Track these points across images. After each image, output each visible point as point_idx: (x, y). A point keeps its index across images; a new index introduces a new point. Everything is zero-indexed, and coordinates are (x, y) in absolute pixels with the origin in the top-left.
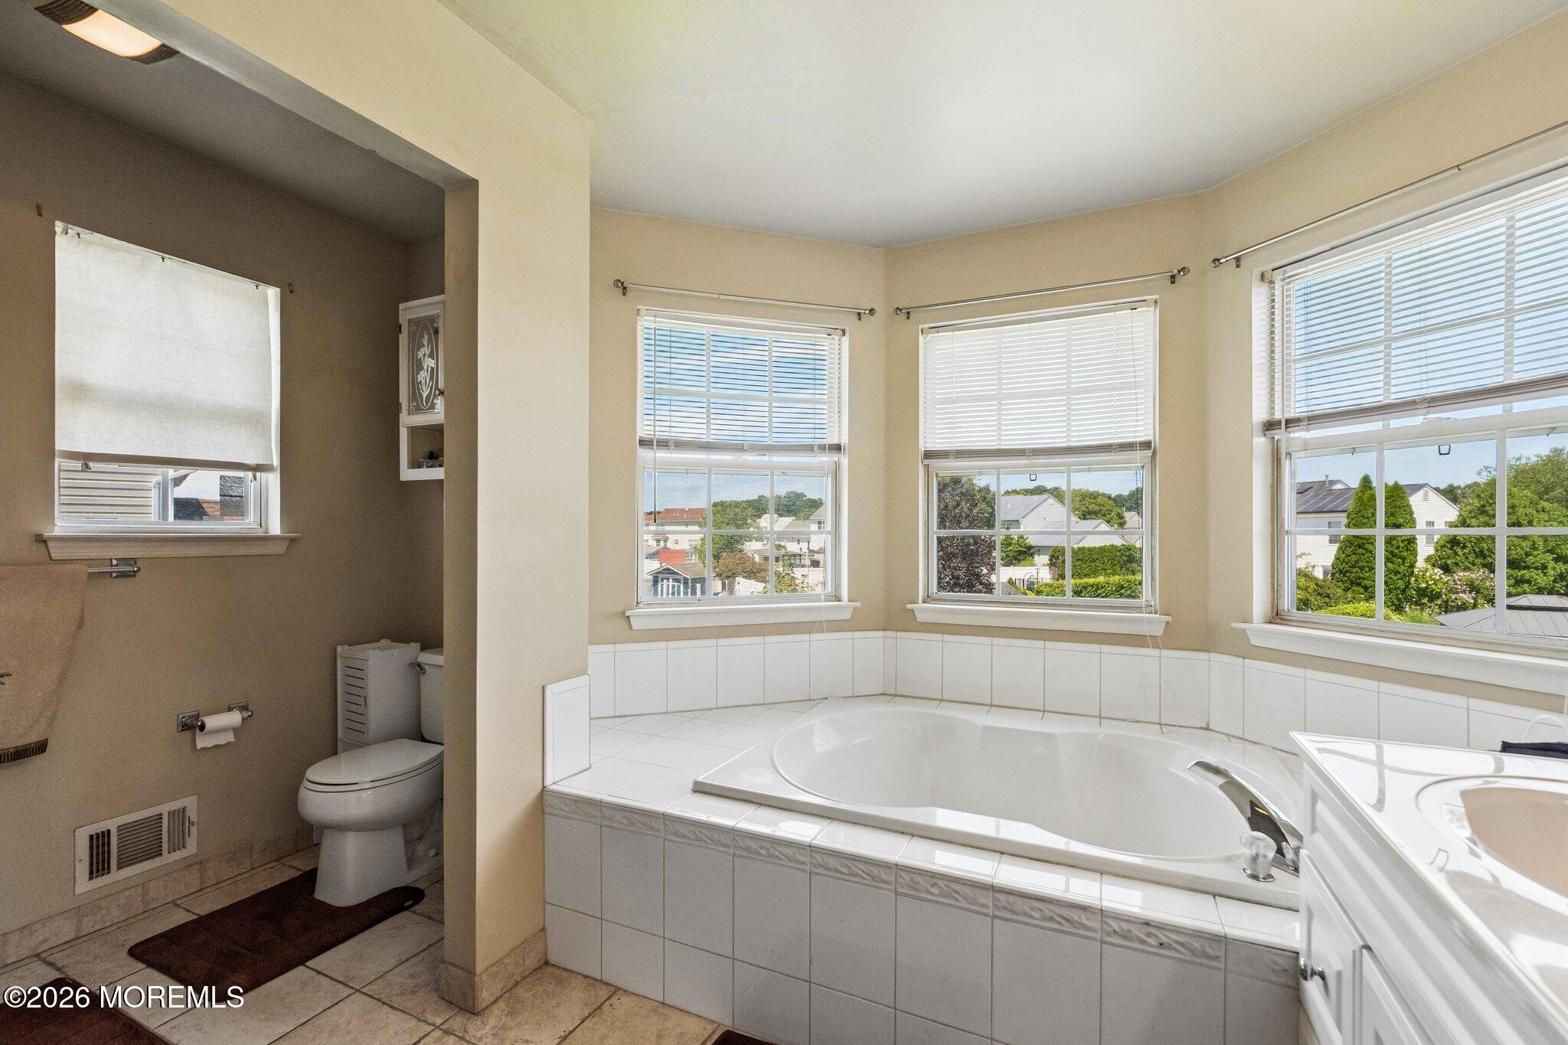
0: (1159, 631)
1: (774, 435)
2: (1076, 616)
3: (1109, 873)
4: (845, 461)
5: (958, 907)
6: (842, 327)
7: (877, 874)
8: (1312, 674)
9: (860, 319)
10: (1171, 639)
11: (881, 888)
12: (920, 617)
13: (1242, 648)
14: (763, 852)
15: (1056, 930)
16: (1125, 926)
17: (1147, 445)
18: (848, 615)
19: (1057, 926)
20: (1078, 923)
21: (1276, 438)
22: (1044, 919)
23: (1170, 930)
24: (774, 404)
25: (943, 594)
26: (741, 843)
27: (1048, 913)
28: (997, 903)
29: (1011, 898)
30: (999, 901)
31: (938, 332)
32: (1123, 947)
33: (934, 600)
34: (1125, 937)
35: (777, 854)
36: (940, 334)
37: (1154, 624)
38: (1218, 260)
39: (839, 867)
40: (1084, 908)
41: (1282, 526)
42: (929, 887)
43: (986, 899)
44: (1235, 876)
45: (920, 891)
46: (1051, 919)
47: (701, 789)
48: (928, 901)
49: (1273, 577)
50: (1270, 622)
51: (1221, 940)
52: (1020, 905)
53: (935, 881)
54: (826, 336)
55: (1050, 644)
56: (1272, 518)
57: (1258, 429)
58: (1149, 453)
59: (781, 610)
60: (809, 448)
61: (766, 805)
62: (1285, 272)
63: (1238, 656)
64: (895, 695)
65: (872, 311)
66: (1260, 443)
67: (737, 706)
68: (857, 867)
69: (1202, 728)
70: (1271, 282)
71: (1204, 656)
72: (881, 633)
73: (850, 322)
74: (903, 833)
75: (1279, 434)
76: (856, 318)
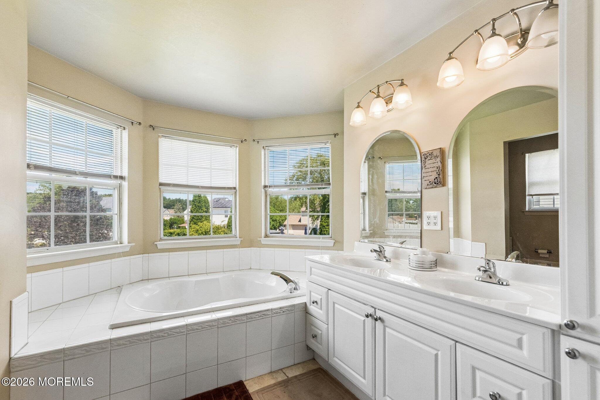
0: (239, 243)
1: (88, 168)
2: (214, 241)
3: (266, 302)
4: (125, 184)
5: (238, 324)
6: (124, 126)
7: (212, 324)
8: (276, 249)
9: (133, 125)
10: (243, 245)
11: (213, 328)
12: (159, 247)
13: (260, 245)
14: (166, 335)
15: (262, 319)
16: (276, 311)
17: (235, 188)
18: (128, 249)
19: (262, 318)
20: (267, 314)
21: (266, 190)
22: (259, 317)
23: (285, 308)
24: (88, 154)
25: (166, 237)
26: (155, 336)
27: (260, 315)
28: (247, 318)
29: (251, 315)
30: (248, 317)
31: (165, 138)
32: (277, 316)
33: (163, 240)
34: (277, 313)
35: (172, 333)
36: (166, 139)
37: (237, 241)
38: (254, 140)
39: (198, 328)
40: (268, 310)
41: (267, 213)
42: (228, 321)
43: (244, 318)
44: (288, 294)
45: (226, 324)
46: (261, 316)
47: (114, 327)
48: (229, 326)
49: (265, 226)
50: (265, 238)
51: (294, 306)
52: (253, 316)
53: (230, 319)
54: (117, 128)
55: (208, 251)
56: (265, 210)
57: (263, 188)
58: (235, 191)
59: (102, 249)
60: (109, 177)
61: (153, 322)
62: (268, 148)
63: (258, 247)
64: (148, 280)
65: (140, 124)
66: (263, 190)
67: (74, 299)
68: (204, 325)
69: (249, 269)
70: (265, 149)
71: (250, 248)
72: (141, 255)
73: (128, 126)
74: (210, 312)
75: (266, 189)
76: (131, 124)
